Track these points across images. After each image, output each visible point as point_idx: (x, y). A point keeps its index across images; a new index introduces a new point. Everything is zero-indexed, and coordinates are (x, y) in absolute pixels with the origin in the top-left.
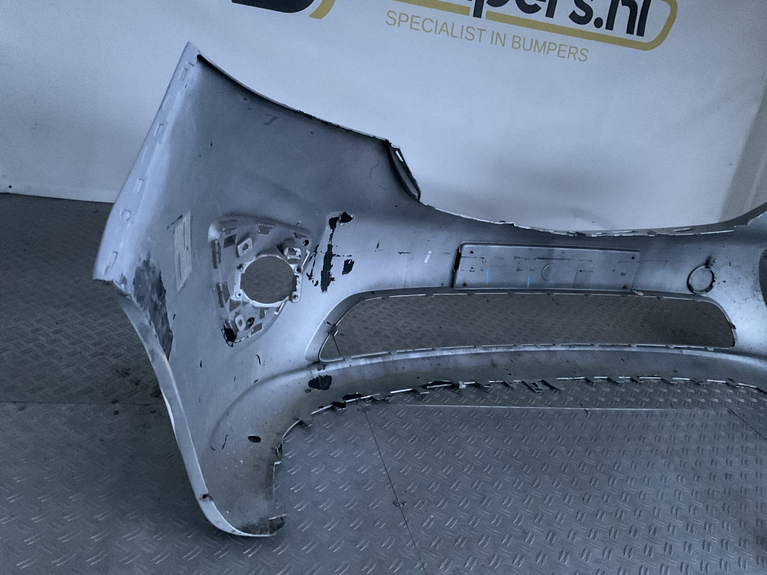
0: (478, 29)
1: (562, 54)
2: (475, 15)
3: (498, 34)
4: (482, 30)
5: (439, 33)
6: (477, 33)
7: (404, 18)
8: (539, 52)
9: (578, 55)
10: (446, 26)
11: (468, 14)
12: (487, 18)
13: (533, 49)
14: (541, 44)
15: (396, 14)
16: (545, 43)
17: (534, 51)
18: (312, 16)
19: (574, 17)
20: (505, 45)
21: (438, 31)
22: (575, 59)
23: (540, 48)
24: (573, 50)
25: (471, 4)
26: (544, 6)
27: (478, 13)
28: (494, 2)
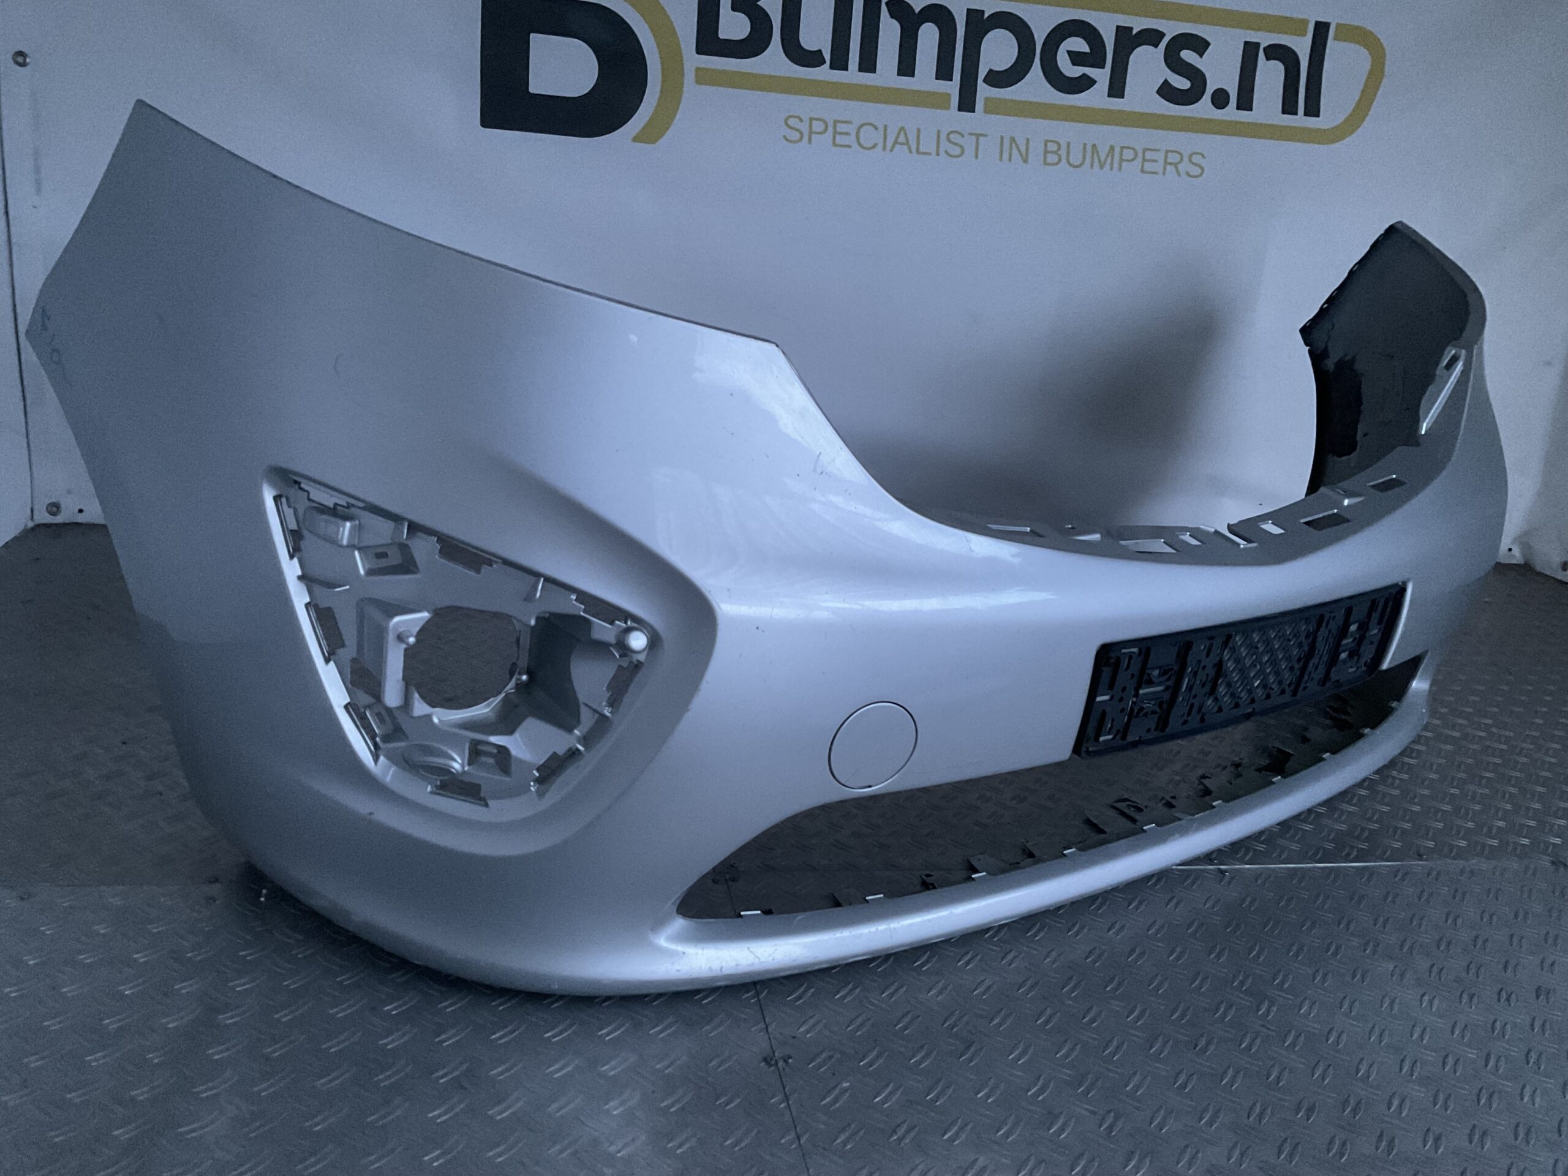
0: (970, 134)
1: (1148, 166)
2: (961, 108)
3: (1013, 140)
4: (978, 136)
5: (891, 150)
6: (969, 143)
7: (818, 126)
8: (1102, 167)
9: (1185, 166)
10: (906, 134)
11: (948, 108)
12: (987, 111)
13: (1087, 164)
14: (1103, 152)
15: (801, 120)
16: (1112, 148)
17: (1092, 167)
18: (636, 139)
19: (1166, 92)
20: (1030, 161)
21: (889, 147)
23: (1103, 159)
24: (1173, 157)
25: (952, 87)
26: (1102, 76)
27: (967, 103)
28: (996, 79)
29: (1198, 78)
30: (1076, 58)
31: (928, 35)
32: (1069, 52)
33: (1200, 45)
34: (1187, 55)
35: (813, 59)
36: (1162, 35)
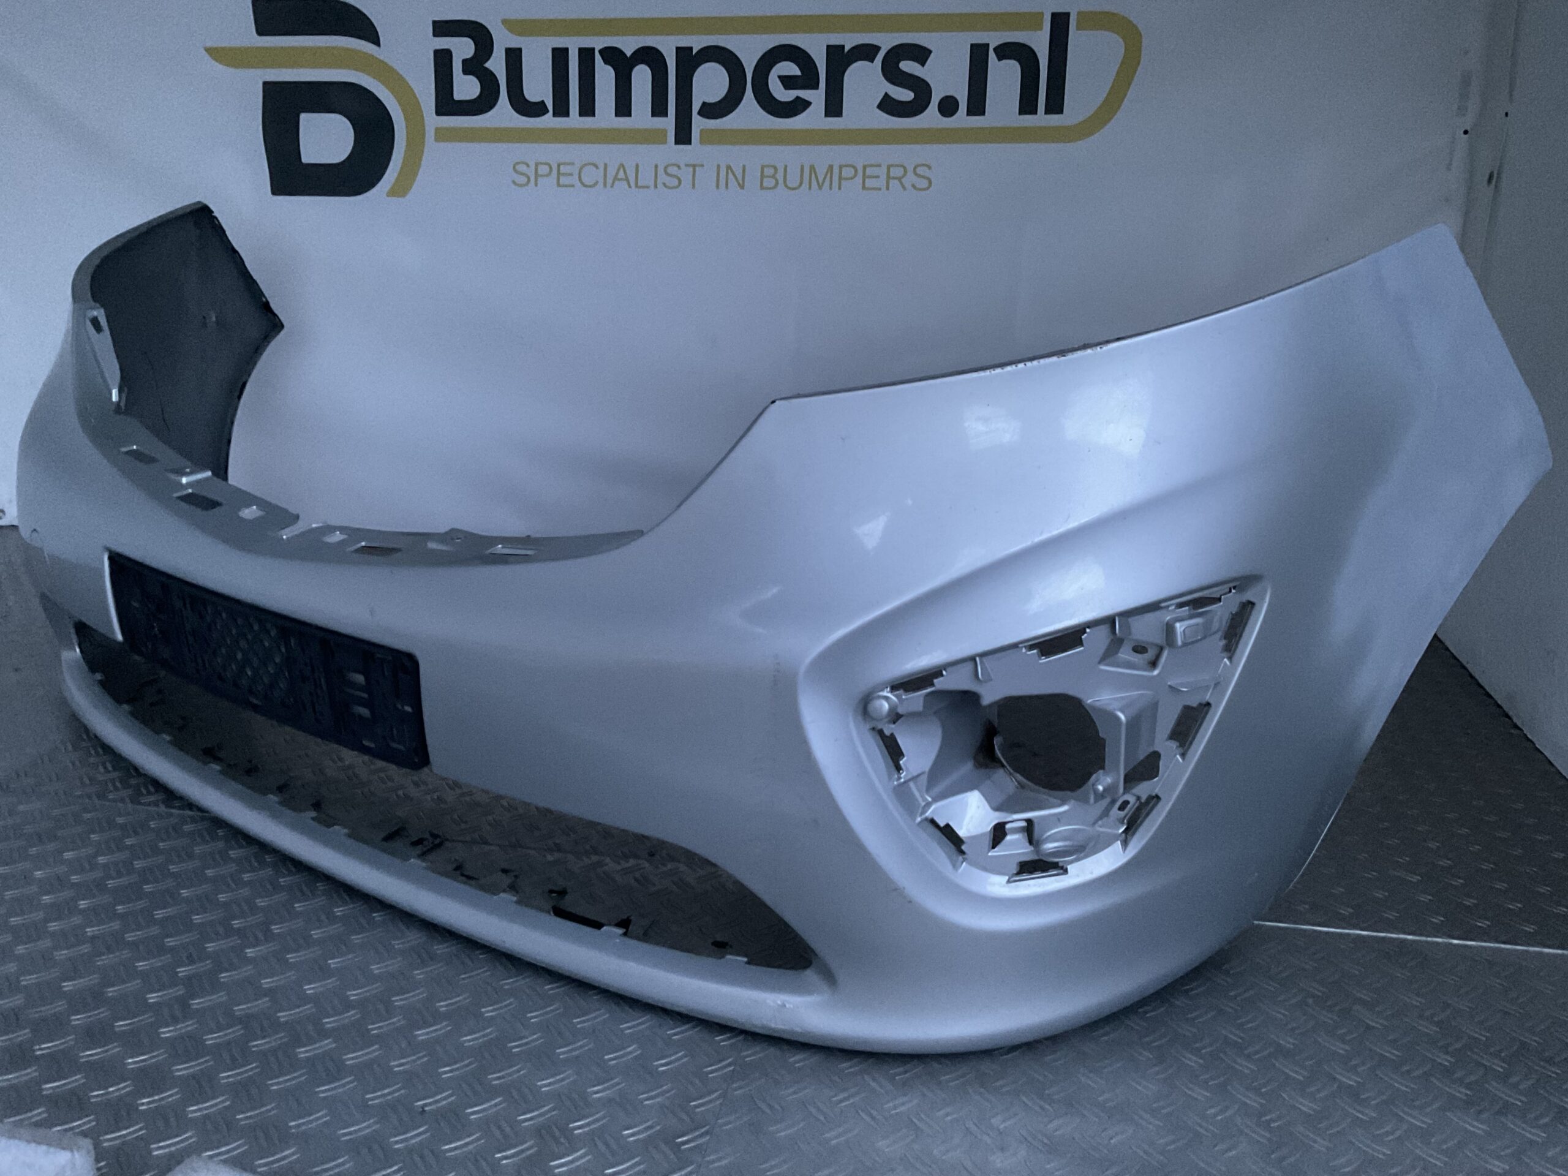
0: (687, 165)
1: (869, 183)
2: (678, 141)
3: (729, 168)
4: (694, 166)
5: (612, 186)
6: (686, 175)
7: (544, 170)
8: (820, 187)
9: (910, 178)
10: (625, 171)
11: (665, 142)
12: (702, 141)
13: (805, 185)
14: (821, 172)
15: (528, 166)
16: (831, 167)
17: (810, 188)
18: (388, 195)
19: (888, 105)
20: (745, 187)
21: (609, 181)
22: (904, 187)
23: (821, 181)
24: (897, 172)
25: (668, 123)
26: (817, 97)
27: (683, 136)
28: (711, 111)
29: (922, 90)
30: (788, 82)
31: (642, 77)
32: (779, 77)
33: (921, 54)
34: (908, 66)
35: (538, 110)
36: (877, 49)
